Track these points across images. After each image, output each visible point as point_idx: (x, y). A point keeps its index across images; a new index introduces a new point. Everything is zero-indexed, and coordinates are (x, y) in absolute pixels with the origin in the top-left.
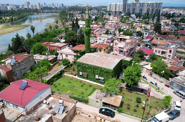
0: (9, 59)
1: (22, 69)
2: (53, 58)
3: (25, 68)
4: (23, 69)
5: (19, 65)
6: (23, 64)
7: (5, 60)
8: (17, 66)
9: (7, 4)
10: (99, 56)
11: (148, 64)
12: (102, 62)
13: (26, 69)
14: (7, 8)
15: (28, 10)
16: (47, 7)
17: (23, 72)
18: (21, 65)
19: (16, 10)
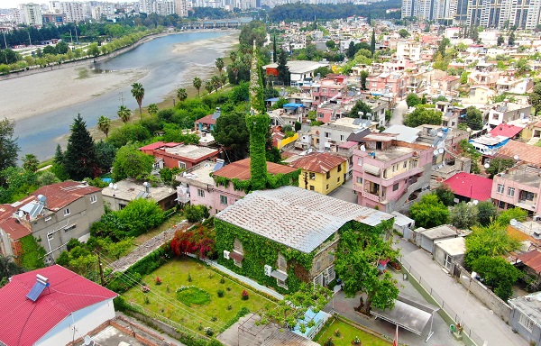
0: (31, 200)
1: (63, 232)
3: (74, 227)
4: (66, 231)
5: (55, 221)
6: (68, 217)
8: (50, 223)
9: (92, 3)
10: (286, 204)
11: (456, 236)
12: (288, 224)
13: (77, 232)
14: (89, 13)
15: (148, 19)
16: (206, 8)
17: (67, 238)
18: (59, 219)
19: (115, 21)
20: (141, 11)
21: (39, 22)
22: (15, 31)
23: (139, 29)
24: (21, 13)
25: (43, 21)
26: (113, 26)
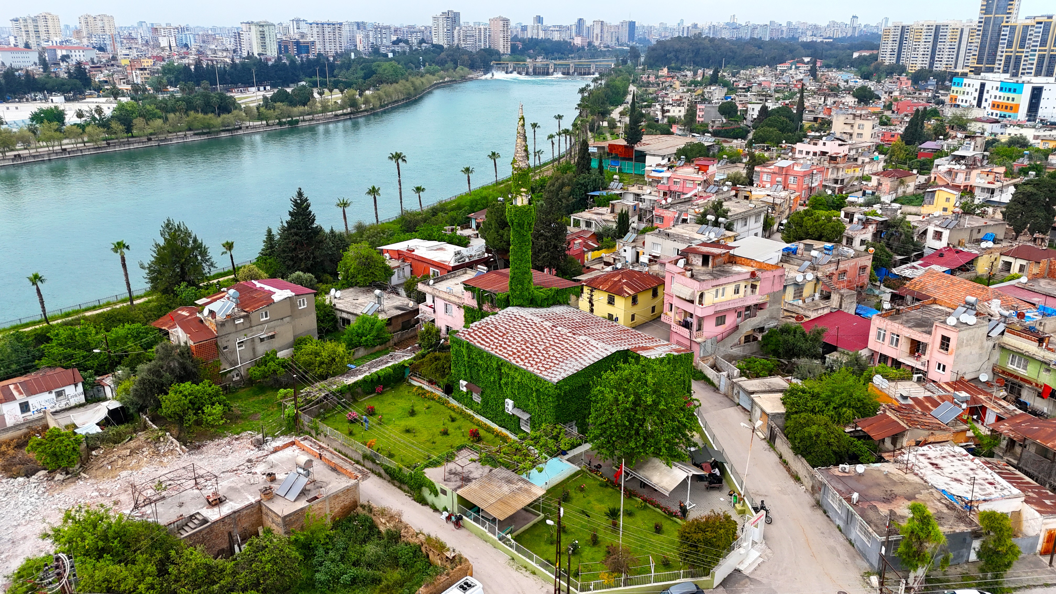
1: (257, 341)
2: (400, 312)
3: (272, 337)
4: (262, 340)
5: (248, 325)
6: (266, 322)
7: (209, 300)
8: (241, 327)
9: (358, 24)
12: (541, 348)
13: (275, 344)
14: (352, 40)
15: (443, 55)
16: (542, 41)
17: (262, 349)
18: (254, 323)
19: (390, 55)
20: (435, 41)
21: (272, 52)
22: (234, 65)
23: (428, 72)
24: (245, 37)
25: (280, 51)
26: (386, 65)
